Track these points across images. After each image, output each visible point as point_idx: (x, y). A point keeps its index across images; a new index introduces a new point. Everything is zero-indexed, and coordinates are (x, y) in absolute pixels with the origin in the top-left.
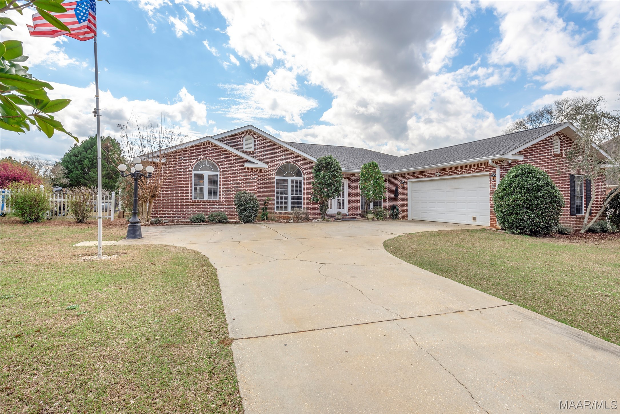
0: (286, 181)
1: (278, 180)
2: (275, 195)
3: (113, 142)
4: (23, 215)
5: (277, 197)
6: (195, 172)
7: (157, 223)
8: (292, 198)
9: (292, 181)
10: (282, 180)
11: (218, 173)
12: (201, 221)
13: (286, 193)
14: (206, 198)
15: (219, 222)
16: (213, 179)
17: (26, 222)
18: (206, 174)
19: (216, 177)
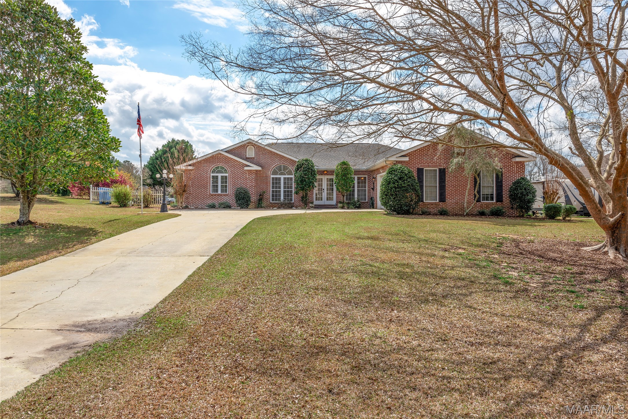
0: (280, 179)
1: (273, 178)
2: (271, 190)
3: (187, 146)
4: (119, 202)
5: (273, 191)
6: (212, 174)
7: (186, 208)
8: (285, 192)
9: (285, 178)
10: (276, 178)
11: (227, 175)
12: (212, 207)
13: (280, 188)
14: (219, 192)
15: (224, 208)
16: (224, 179)
17: (121, 207)
18: (220, 175)
19: (226, 177)
